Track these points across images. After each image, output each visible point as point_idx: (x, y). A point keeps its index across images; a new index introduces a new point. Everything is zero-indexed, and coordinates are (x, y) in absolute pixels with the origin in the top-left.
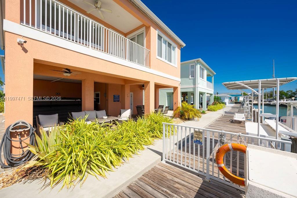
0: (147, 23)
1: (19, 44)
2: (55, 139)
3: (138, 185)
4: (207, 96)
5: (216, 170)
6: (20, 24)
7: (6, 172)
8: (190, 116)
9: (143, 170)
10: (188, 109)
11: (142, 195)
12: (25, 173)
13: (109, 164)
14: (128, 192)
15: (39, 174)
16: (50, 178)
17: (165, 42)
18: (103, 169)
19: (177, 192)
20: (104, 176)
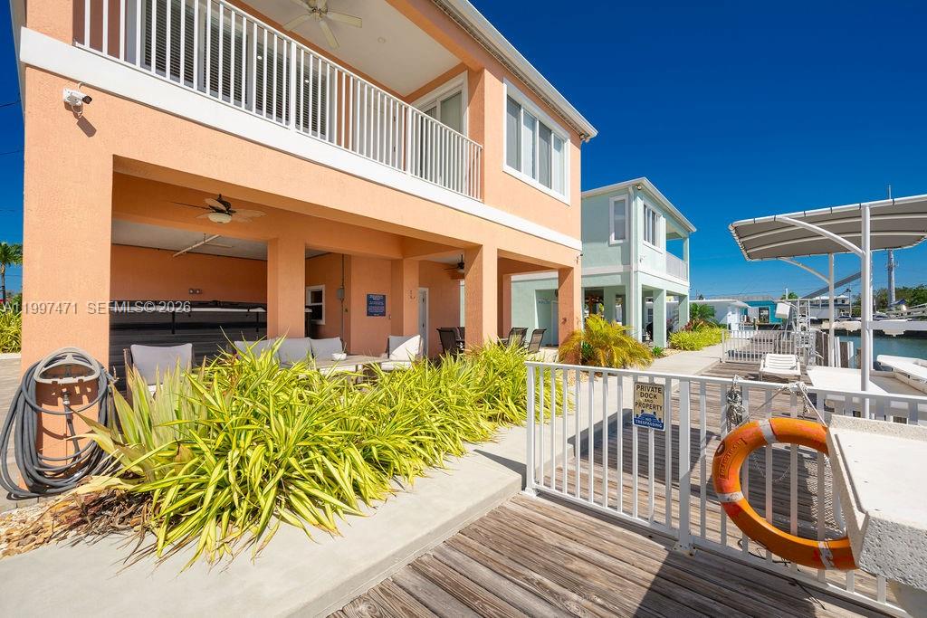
0: (475, 58)
1: (68, 106)
2: (176, 407)
3: (445, 561)
4: (667, 304)
5: (714, 521)
6: (74, 45)
7: (20, 510)
8: (616, 360)
9: (461, 517)
10: (606, 337)
11: (458, 593)
12: (80, 516)
13: (349, 491)
14: (411, 580)
15: (124, 518)
16: (156, 530)
17: (531, 121)
18: (328, 507)
19: (577, 585)
20: (331, 527)
